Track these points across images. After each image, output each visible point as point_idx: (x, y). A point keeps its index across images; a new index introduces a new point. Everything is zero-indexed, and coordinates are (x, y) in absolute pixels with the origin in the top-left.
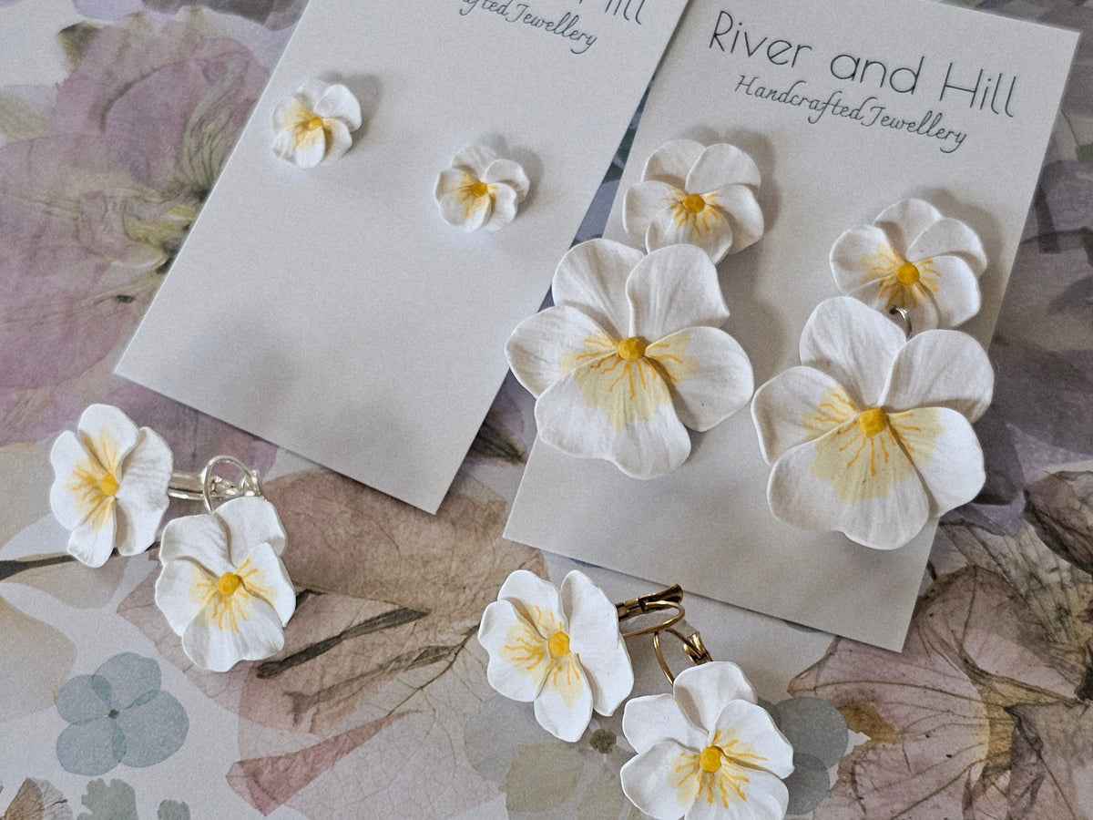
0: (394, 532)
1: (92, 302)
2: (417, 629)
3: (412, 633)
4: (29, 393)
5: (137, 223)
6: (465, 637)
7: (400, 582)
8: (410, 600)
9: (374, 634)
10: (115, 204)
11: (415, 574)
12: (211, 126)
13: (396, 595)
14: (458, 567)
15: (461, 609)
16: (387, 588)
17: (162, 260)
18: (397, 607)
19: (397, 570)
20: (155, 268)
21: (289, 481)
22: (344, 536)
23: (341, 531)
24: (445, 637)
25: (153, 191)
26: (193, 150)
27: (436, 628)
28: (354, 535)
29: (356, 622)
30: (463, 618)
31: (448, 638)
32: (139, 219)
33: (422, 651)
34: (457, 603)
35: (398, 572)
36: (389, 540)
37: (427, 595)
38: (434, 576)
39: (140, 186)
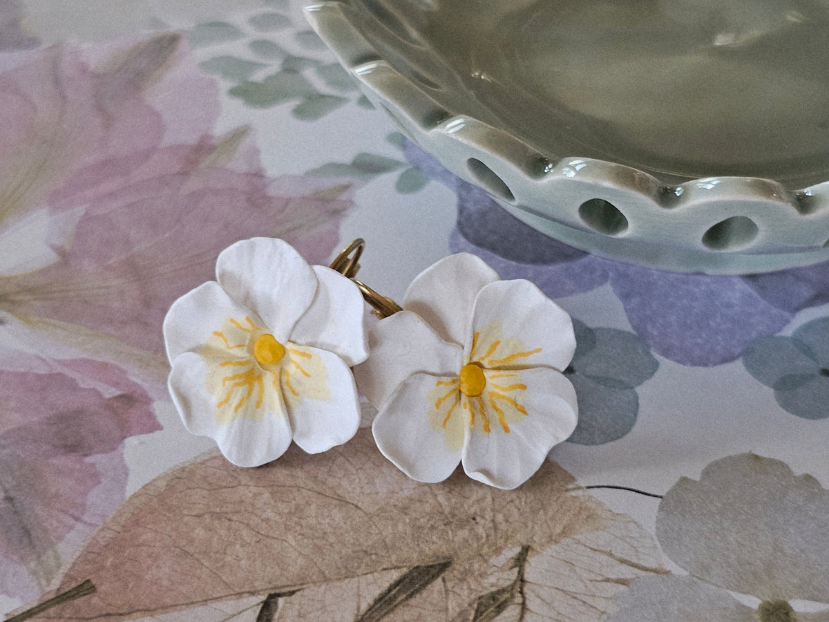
0: (340, 492)
2: (450, 585)
3: (447, 591)
6: (516, 570)
7: (387, 540)
8: (415, 555)
9: (398, 611)
11: (400, 527)
13: (394, 558)
14: (449, 500)
15: (487, 540)
16: (376, 554)
18: (405, 570)
19: (375, 530)
21: (162, 484)
22: (278, 519)
23: (269, 514)
24: (492, 580)
27: (473, 574)
28: (290, 513)
29: (364, 607)
30: (498, 551)
31: (498, 577)
33: (475, 606)
34: (478, 538)
35: (377, 531)
36: (338, 502)
37: (433, 543)
38: (425, 520)
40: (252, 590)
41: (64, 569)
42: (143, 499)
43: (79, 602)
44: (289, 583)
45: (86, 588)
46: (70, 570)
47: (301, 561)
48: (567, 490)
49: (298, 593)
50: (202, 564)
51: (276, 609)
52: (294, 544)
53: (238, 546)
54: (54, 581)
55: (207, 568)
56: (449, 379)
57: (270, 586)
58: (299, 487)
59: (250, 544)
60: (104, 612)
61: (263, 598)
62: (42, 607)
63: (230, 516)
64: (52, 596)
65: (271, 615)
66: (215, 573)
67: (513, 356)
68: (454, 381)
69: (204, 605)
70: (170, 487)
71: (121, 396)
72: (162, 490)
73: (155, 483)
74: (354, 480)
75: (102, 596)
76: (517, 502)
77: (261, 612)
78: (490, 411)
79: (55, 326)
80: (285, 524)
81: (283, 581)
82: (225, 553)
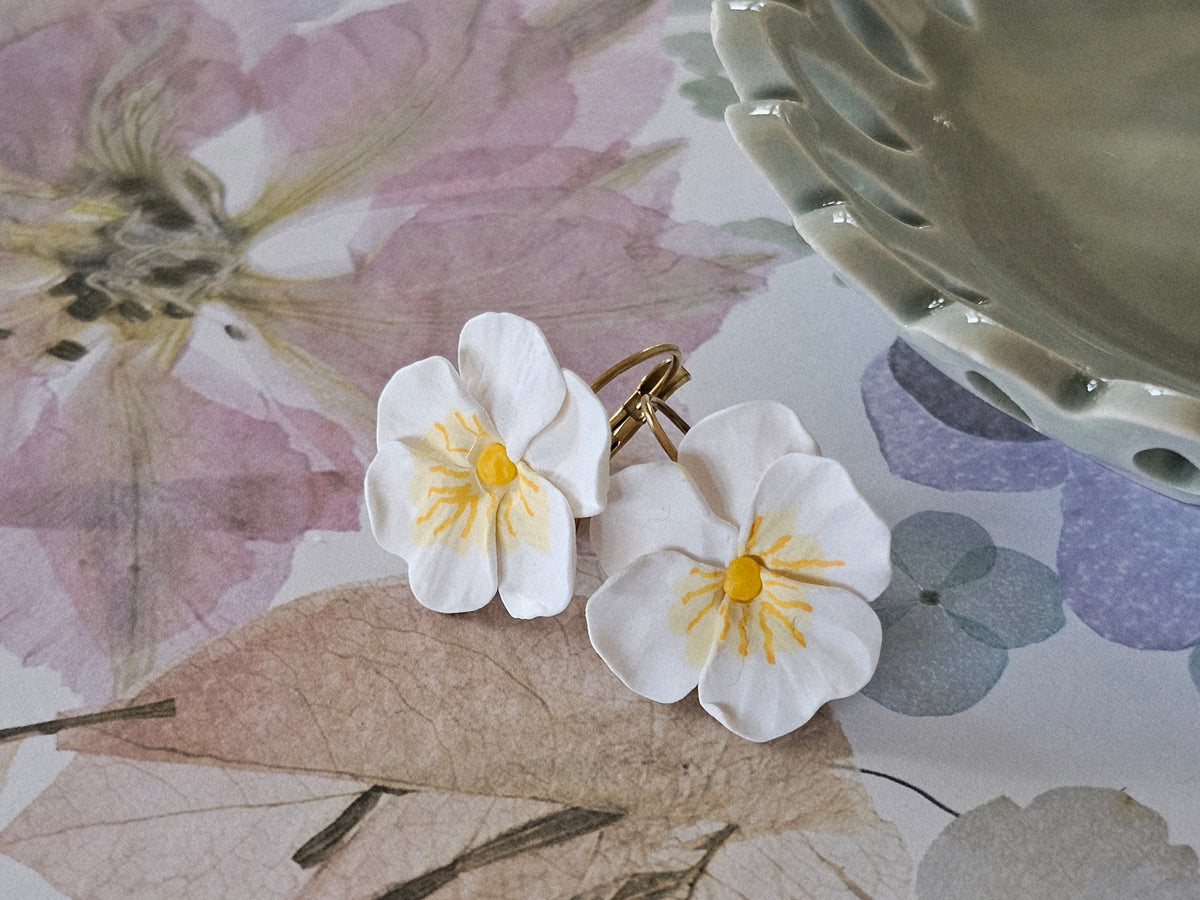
0: (533, 678)
2: (605, 844)
3: (596, 852)
5: (14, 228)
6: (703, 852)
7: (558, 761)
8: (582, 793)
9: (520, 859)
11: (585, 747)
12: (136, 96)
13: (554, 786)
14: (667, 730)
15: (687, 801)
16: (534, 775)
17: (59, 276)
18: (559, 808)
19: (550, 742)
20: (50, 287)
21: (321, 602)
22: (437, 690)
23: (431, 680)
24: (663, 856)
25: (41, 183)
26: (107, 127)
27: (643, 839)
28: (456, 687)
29: (481, 839)
30: (692, 820)
31: (673, 855)
32: (16, 221)
33: (622, 883)
34: (676, 794)
35: (552, 744)
36: (523, 690)
37: (614, 783)
38: (622, 748)
39: (19, 178)
40: (357, 773)
41: (152, 677)
42: (289, 615)
43: (148, 723)
44: (407, 778)
45: (164, 708)
46: (160, 680)
47: (436, 754)
48: (832, 766)
49: (410, 795)
50: (316, 720)
51: (372, 808)
52: (440, 728)
53: (370, 710)
54: (131, 689)
55: (319, 727)
56: (711, 569)
57: (381, 775)
58: (486, 656)
59: (385, 712)
60: (170, 746)
61: (366, 787)
62: (103, 717)
63: (381, 669)
64: (120, 706)
65: (364, 812)
66: (324, 737)
67: (805, 562)
68: (716, 574)
69: (290, 773)
70: (329, 610)
71: (332, 473)
72: (317, 611)
73: (314, 599)
74: (561, 667)
75: (178, 724)
76: (756, 761)
77: (353, 805)
78: (754, 628)
79: (302, 359)
80: (442, 700)
81: (400, 774)
82: (351, 715)
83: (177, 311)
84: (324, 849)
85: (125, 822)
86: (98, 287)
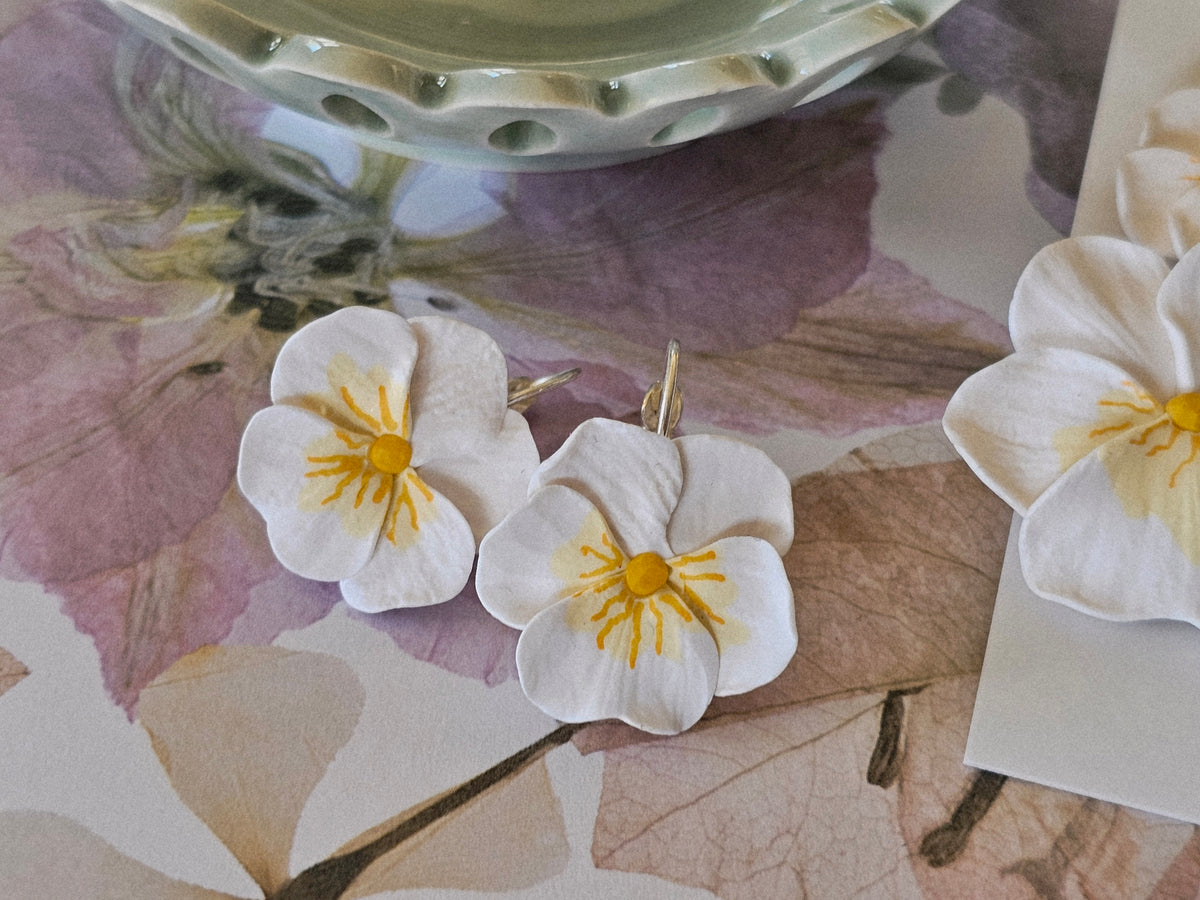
0: (951, 548)
1: (149, 393)
4: (144, 570)
5: (140, 255)
10: (77, 238)
17: (224, 293)
20: (223, 307)
22: (877, 585)
23: (865, 579)
25: (131, 202)
26: (156, 127)
28: (892, 579)
32: (137, 247)
36: (951, 564)
39: (104, 201)
40: (866, 685)
44: (911, 676)
47: (920, 645)
49: (927, 691)
51: (902, 713)
52: (906, 622)
53: (834, 625)
57: (887, 680)
58: (896, 542)
59: (849, 622)
61: (883, 696)
63: (814, 582)
65: (898, 719)
66: (812, 662)
69: (808, 706)
74: (966, 533)
77: (884, 716)
79: (523, 312)
80: (889, 595)
81: (902, 674)
82: (820, 634)
83: (371, 298)
84: (890, 763)
85: (697, 800)
86: (271, 294)
